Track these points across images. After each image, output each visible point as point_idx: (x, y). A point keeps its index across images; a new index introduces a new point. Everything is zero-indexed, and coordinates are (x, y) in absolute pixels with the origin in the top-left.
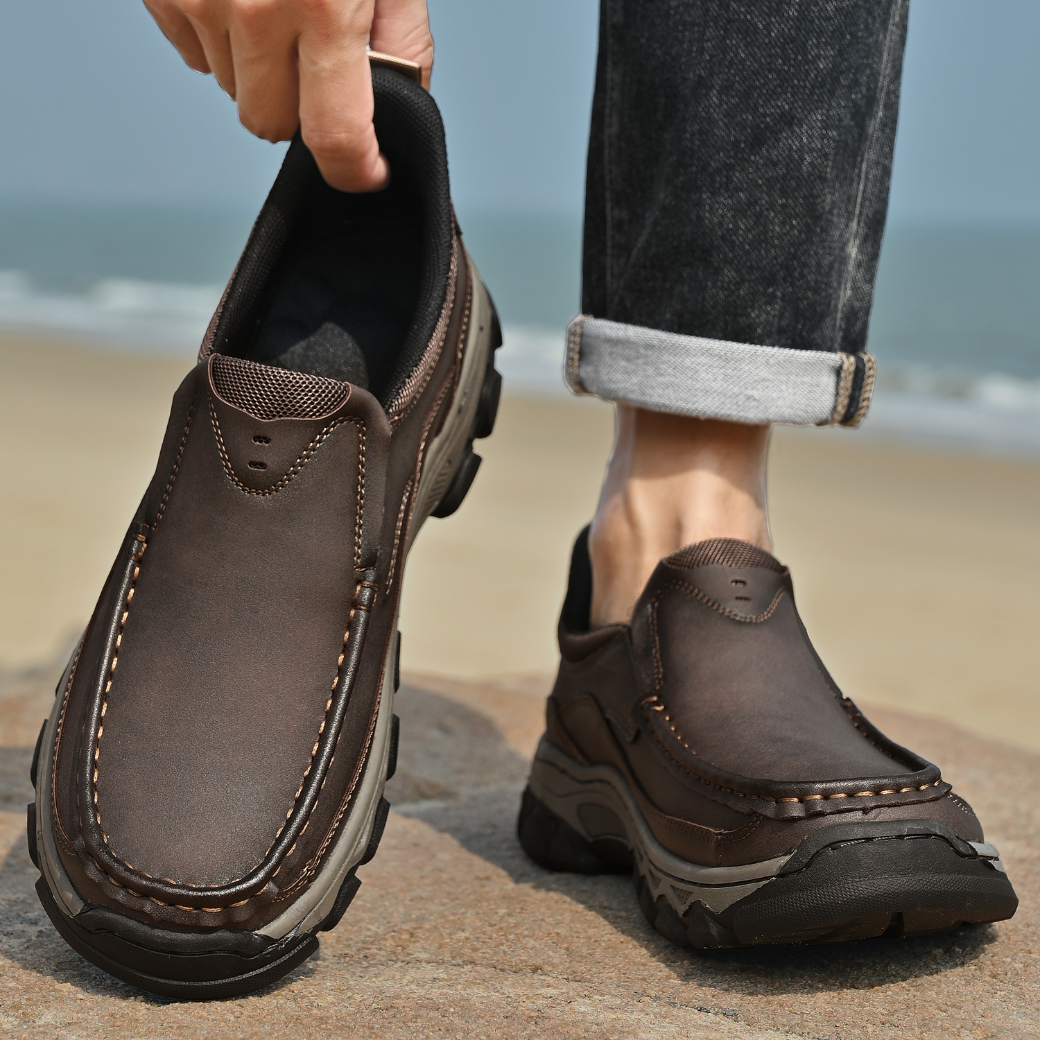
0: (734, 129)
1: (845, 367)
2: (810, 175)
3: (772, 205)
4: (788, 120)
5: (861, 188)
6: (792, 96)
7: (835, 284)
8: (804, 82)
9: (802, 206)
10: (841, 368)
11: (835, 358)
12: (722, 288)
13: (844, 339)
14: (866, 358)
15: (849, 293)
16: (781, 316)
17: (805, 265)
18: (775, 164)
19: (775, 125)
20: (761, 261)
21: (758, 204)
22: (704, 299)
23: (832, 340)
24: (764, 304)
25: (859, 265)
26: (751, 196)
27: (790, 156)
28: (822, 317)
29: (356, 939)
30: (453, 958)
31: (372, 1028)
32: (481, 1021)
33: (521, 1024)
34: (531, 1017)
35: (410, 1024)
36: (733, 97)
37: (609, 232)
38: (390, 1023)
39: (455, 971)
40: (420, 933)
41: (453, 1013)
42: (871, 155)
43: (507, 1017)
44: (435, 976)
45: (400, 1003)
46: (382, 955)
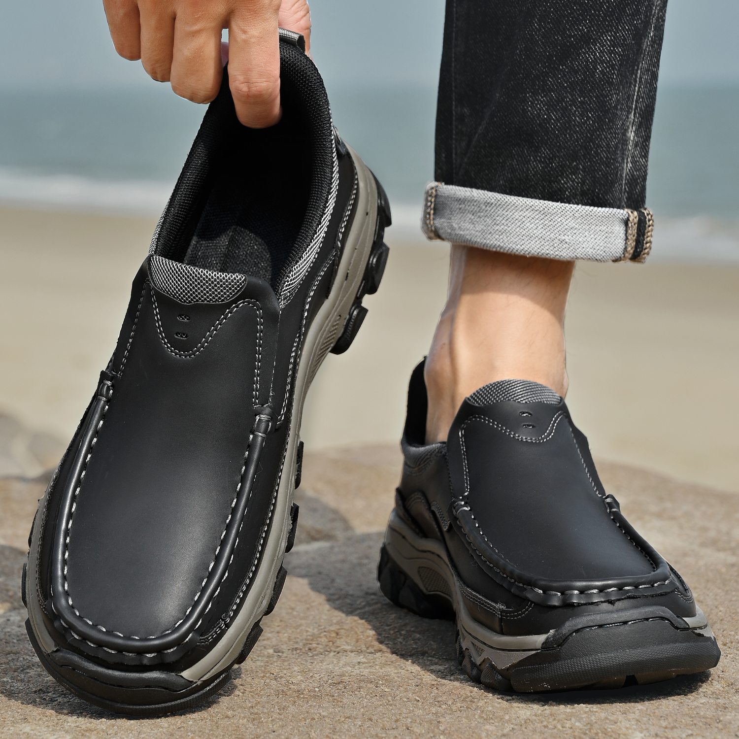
0: (549, 47)
1: (631, 219)
2: (601, 80)
3: (574, 102)
4: (587, 40)
5: (637, 88)
6: (589, 22)
7: (620, 159)
8: (599, 12)
9: (595, 103)
10: (628, 219)
11: (624, 213)
12: (540, 162)
13: (628, 198)
14: (646, 212)
15: (630, 165)
16: (583, 183)
17: (599, 146)
18: (576, 72)
19: (577, 43)
20: (567, 143)
21: (564, 101)
22: (528, 169)
23: (620, 200)
24: (570, 174)
25: (636, 145)
26: (559, 95)
27: (587, 66)
28: (613, 183)
29: (301, 638)
30: (368, 648)
31: (333, 696)
32: (402, 689)
33: (427, 689)
34: (433, 685)
35: (356, 693)
36: (549, 23)
37: (454, 123)
38: (343, 692)
39: (371, 656)
40: (342, 632)
41: (382, 685)
42: (644, 65)
43: (417, 686)
44: (359, 661)
45: (346, 679)
46: (320, 648)
